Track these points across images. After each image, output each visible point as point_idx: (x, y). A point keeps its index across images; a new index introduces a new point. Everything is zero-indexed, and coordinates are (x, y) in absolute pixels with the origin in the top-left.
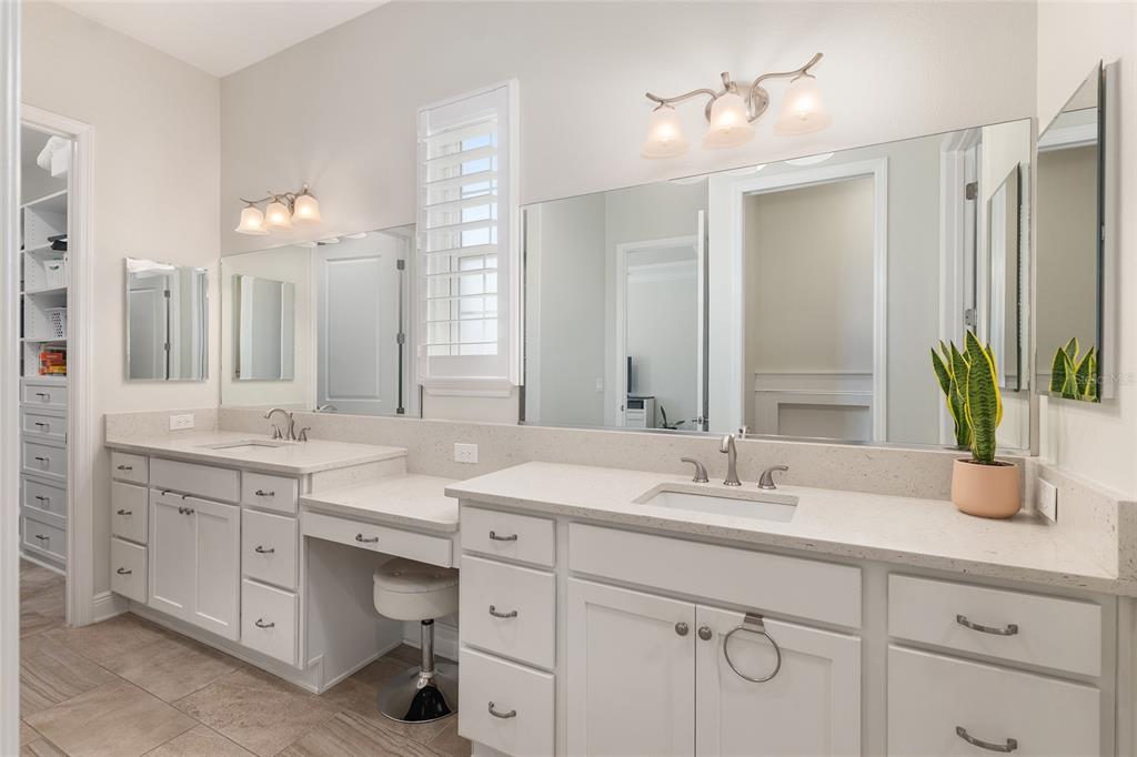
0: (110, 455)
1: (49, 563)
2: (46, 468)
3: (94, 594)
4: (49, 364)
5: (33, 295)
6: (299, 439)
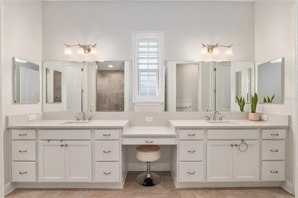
0: (9, 130)
3: (5, 184)
6: (89, 120)
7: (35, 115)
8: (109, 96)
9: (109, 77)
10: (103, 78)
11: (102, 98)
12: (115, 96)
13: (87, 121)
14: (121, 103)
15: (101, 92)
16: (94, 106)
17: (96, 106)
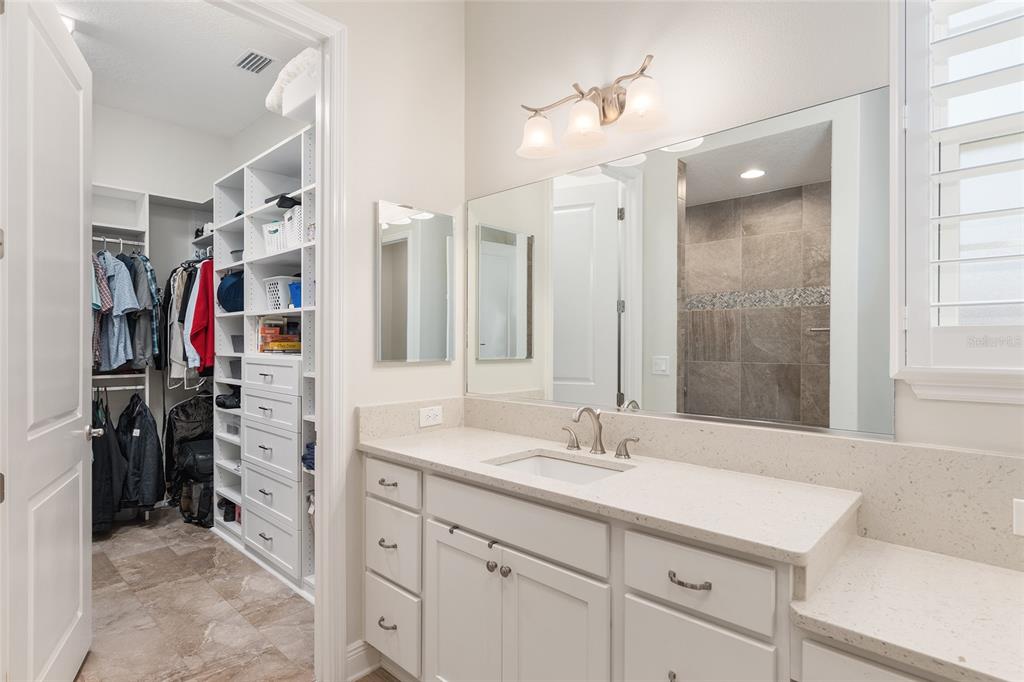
0: (361, 459)
1: (269, 565)
2: (270, 458)
3: (347, 644)
4: (269, 340)
5: (252, 263)
6: (618, 455)
7: (438, 409)
8: (744, 326)
9: (747, 228)
10: (716, 238)
11: (714, 334)
12: (775, 326)
13: (610, 456)
14: (813, 358)
15: (709, 308)
16: (668, 373)
17: (678, 375)
